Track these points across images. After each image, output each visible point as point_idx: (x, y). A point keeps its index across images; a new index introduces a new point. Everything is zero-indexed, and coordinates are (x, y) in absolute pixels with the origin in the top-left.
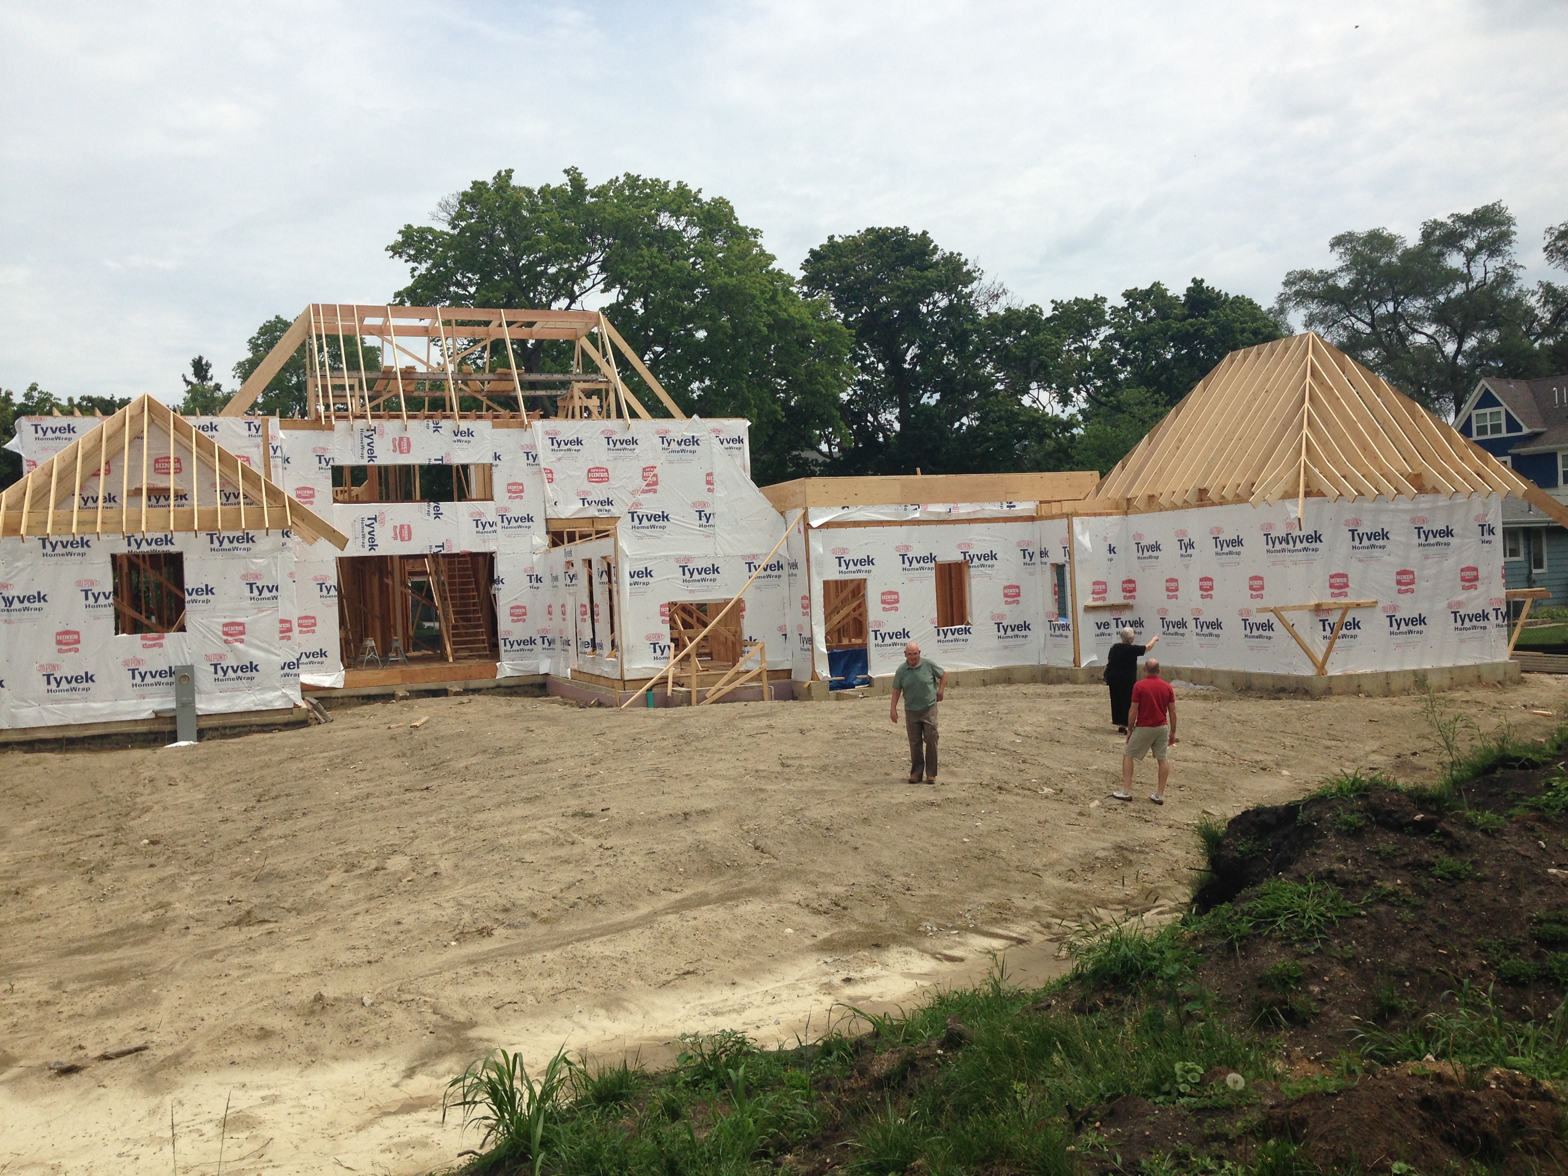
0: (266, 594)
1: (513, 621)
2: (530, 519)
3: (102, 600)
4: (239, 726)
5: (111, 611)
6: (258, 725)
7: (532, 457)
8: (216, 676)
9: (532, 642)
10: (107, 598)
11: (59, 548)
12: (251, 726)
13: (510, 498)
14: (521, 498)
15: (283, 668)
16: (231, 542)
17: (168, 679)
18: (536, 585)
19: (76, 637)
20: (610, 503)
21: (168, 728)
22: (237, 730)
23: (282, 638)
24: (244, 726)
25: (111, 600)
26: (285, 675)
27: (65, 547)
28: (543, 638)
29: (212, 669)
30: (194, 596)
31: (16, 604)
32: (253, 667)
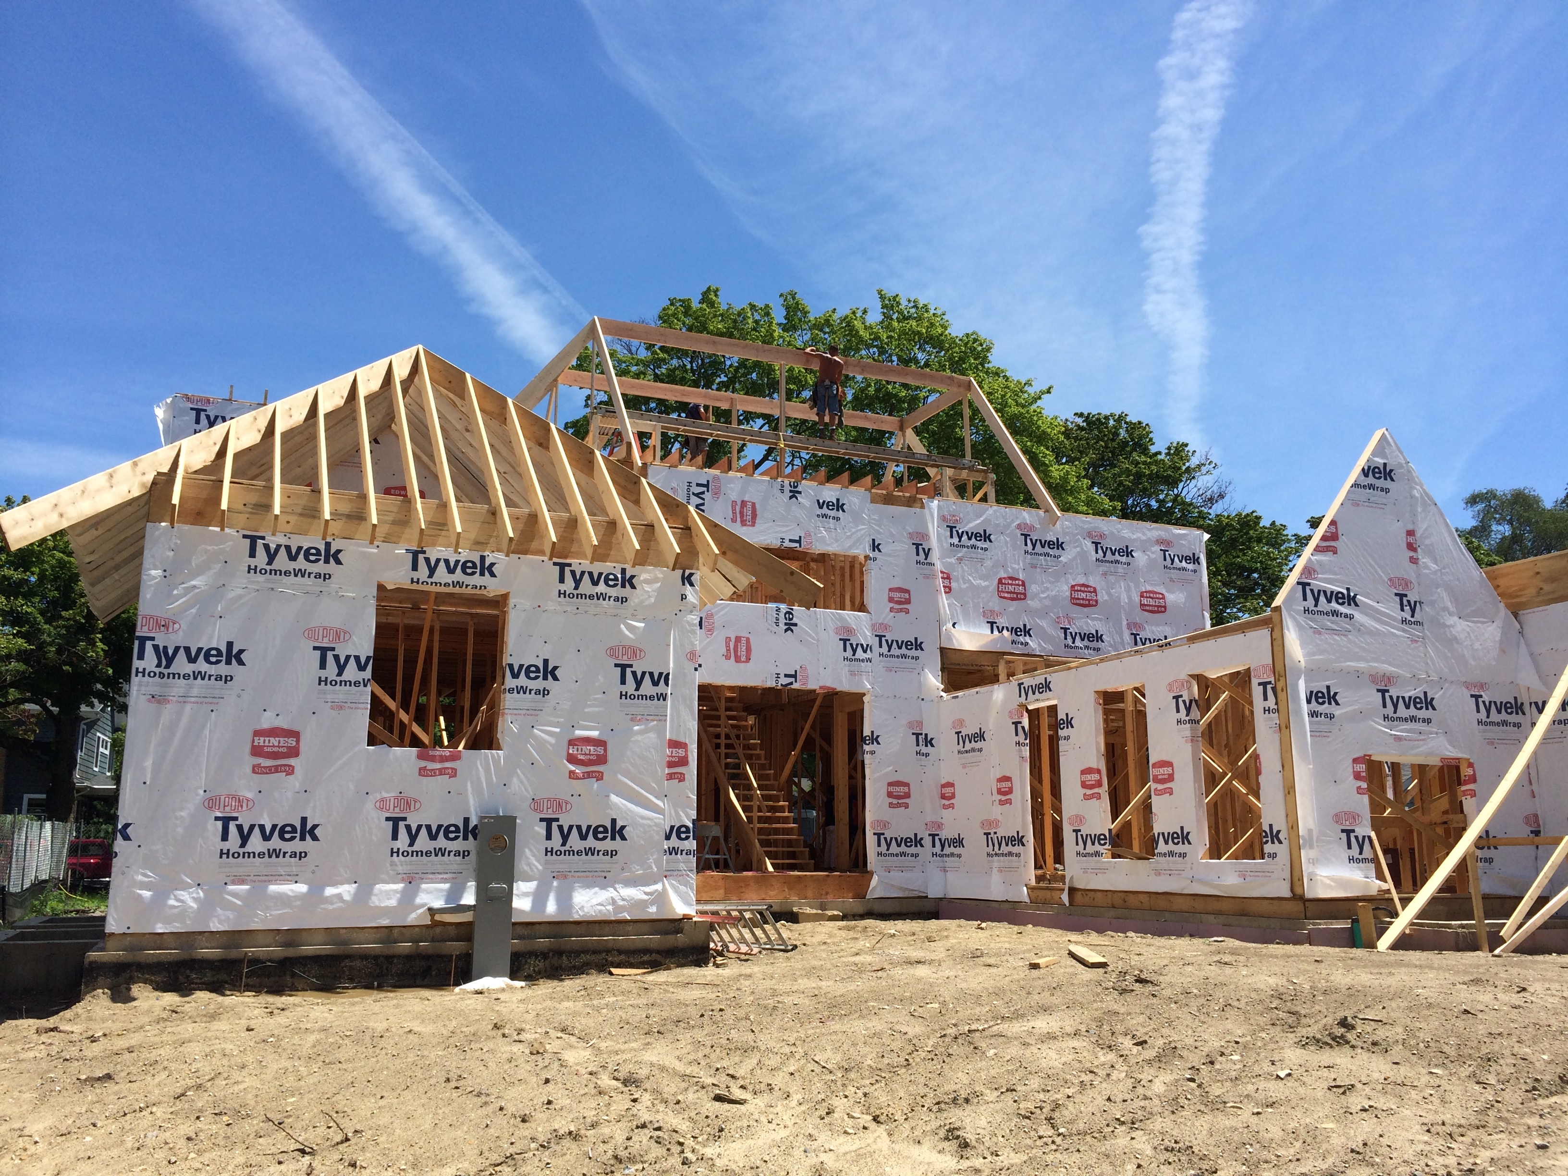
0: (647, 687)
1: (891, 805)
2: (918, 645)
3: (351, 672)
4: (585, 952)
5: (365, 695)
6: (620, 952)
7: (921, 549)
8: (549, 844)
9: (917, 841)
10: (362, 668)
11: (282, 559)
12: (608, 951)
13: (891, 610)
14: (907, 612)
15: (668, 838)
16: (595, 583)
17: (458, 845)
18: (924, 750)
19: (292, 742)
20: (1027, 632)
21: (455, 947)
22: (584, 958)
23: (671, 777)
24: (594, 952)
25: (368, 674)
26: (673, 851)
27: (293, 558)
28: (933, 836)
29: (541, 829)
30: (522, 681)
31: (181, 664)
32: (616, 831)
